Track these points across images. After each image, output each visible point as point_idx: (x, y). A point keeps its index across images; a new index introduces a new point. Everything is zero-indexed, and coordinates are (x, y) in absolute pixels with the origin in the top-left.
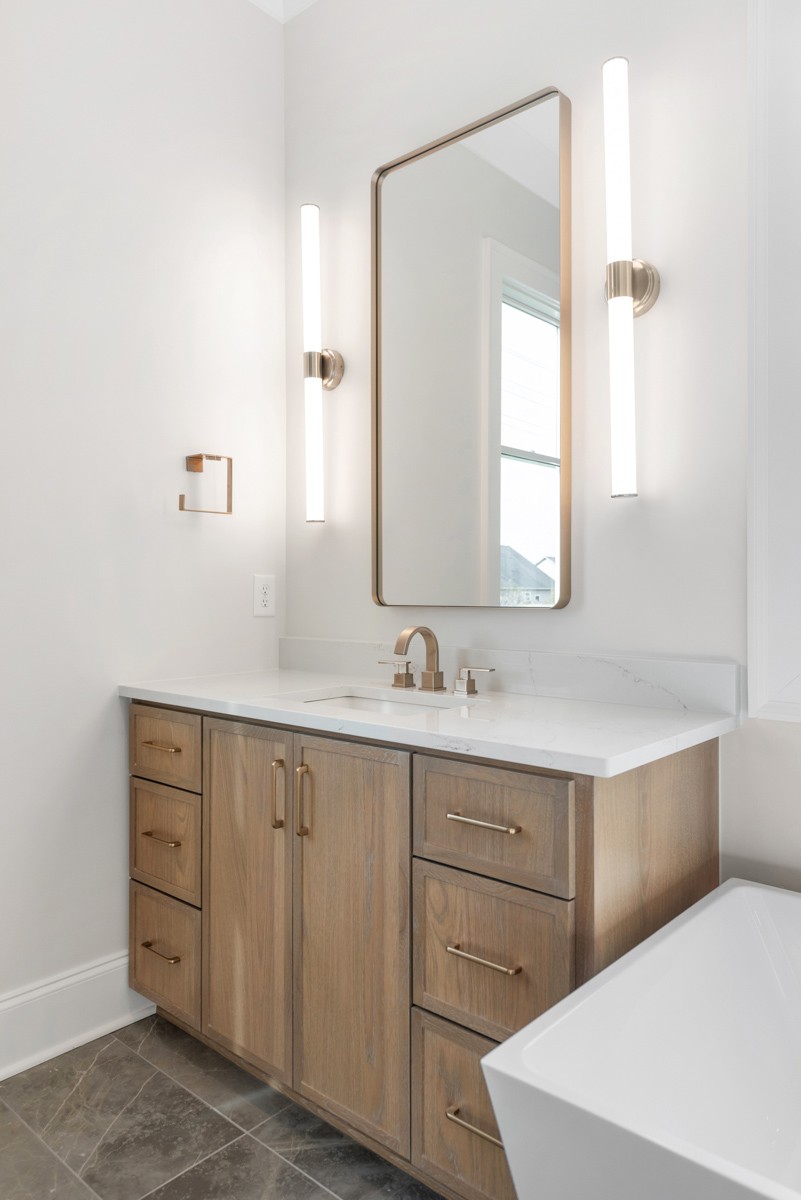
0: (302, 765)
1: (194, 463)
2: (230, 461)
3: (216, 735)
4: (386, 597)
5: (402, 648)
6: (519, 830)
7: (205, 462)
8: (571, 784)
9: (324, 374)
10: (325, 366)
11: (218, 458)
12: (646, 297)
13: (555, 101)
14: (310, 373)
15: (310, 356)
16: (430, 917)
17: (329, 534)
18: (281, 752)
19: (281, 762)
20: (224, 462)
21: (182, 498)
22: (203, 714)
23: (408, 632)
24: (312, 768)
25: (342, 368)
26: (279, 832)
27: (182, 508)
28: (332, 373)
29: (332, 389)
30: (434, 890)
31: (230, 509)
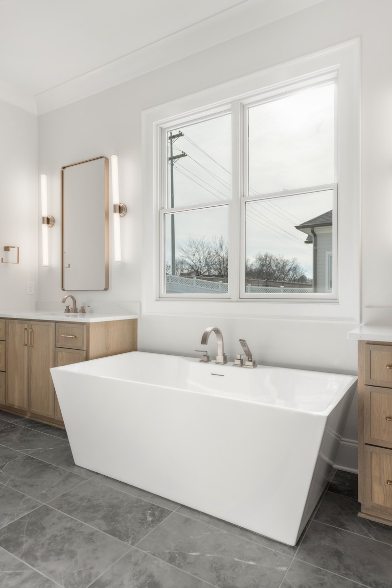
0: (31, 329)
1: (7, 249)
2: (18, 248)
3: (10, 324)
4: (65, 288)
5: (64, 301)
6: (76, 337)
7: (10, 248)
8: (85, 325)
9: (48, 223)
10: (48, 221)
11: (14, 247)
12: (123, 212)
13: (103, 159)
14: (44, 223)
15: (44, 218)
16: (59, 360)
17: (50, 269)
18: (26, 326)
19: (26, 329)
20: (16, 249)
21: (2, 259)
22: (6, 319)
23: (66, 297)
24: (34, 330)
25: (54, 221)
26: (26, 347)
27: (2, 262)
28: (51, 222)
29: (51, 227)
30: (60, 355)
31: (18, 262)
